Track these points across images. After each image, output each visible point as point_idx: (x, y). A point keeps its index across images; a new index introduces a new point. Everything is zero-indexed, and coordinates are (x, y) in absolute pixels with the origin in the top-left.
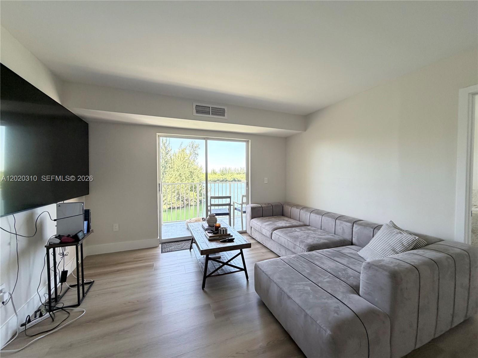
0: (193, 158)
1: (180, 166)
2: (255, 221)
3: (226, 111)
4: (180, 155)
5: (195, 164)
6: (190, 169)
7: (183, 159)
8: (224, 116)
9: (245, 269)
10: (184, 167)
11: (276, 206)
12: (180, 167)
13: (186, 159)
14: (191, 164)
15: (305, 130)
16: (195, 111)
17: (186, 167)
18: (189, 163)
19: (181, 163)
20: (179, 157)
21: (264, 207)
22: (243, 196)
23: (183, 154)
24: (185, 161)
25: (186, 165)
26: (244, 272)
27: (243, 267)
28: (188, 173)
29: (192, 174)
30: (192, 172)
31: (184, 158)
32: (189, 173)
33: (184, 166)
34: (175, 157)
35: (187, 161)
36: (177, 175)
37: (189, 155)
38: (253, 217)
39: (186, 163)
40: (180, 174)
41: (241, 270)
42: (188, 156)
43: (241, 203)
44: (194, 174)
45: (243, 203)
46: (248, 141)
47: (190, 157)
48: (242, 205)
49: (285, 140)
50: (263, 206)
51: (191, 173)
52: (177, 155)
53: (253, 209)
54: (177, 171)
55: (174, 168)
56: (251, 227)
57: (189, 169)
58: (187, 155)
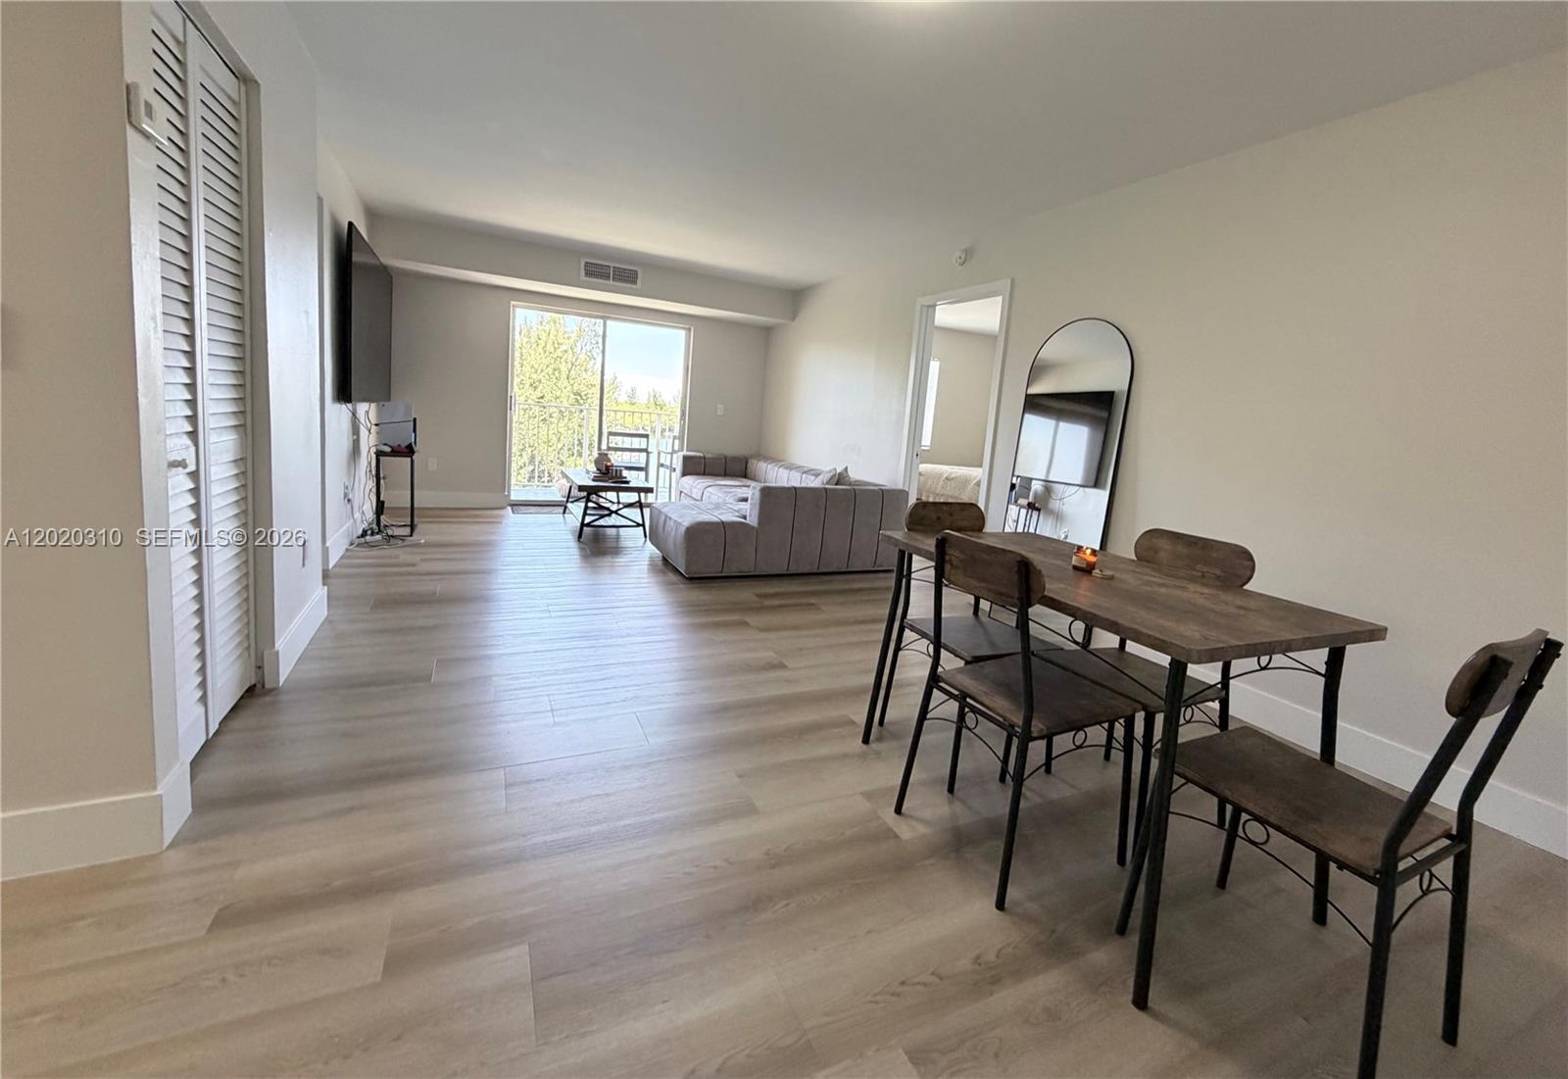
0: (588, 347)
1: (542, 371)
2: (689, 479)
3: (639, 276)
4: (544, 335)
5: (592, 367)
6: (576, 385)
7: (552, 349)
8: (635, 283)
9: (643, 525)
10: (557, 375)
11: (734, 459)
12: (543, 374)
13: (564, 347)
14: (578, 367)
15: (794, 319)
16: (583, 272)
17: (564, 376)
18: (573, 364)
19: (546, 361)
20: (542, 343)
21: (709, 459)
22: (675, 438)
23: (553, 332)
24: (560, 354)
25: (564, 368)
26: (641, 528)
27: (641, 522)
28: (569, 396)
29: (581, 401)
30: (583, 394)
31: (556, 346)
32: (572, 396)
33: (556, 373)
34: (525, 340)
35: (565, 357)
36: (530, 402)
37: (574, 336)
38: (684, 474)
39: (564, 364)
40: (542, 398)
41: (638, 525)
42: (572, 341)
43: (670, 451)
44: (589, 400)
45: (674, 452)
46: (689, 329)
47: (579, 345)
48: (672, 454)
49: (767, 332)
50: (708, 456)
51: (579, 398)
52: (534, 334)
53: (686, 459)
54: (531, 385)
55: (522, 377)
56: (681, 492)
57: (572, 382)
58: (568, 338)
